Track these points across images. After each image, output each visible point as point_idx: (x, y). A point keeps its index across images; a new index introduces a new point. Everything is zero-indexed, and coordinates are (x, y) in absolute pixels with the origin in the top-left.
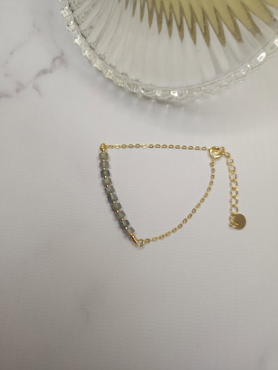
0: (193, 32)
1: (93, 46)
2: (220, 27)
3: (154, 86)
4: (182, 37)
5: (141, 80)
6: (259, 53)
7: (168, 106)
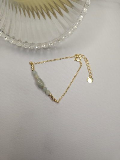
0: (48, 15)
1: (8, 34)
2: (59, 9)
3: (41, 43)
4: (45, 18)
5: (34, 43)
6: (79, 16)
7: (49, 49)
